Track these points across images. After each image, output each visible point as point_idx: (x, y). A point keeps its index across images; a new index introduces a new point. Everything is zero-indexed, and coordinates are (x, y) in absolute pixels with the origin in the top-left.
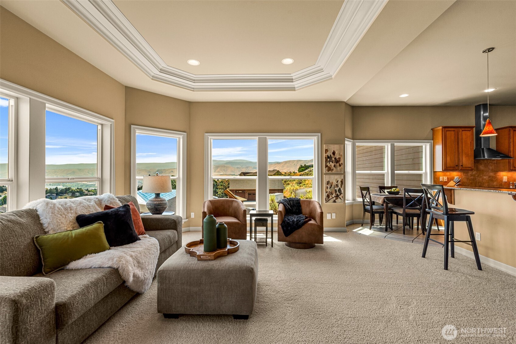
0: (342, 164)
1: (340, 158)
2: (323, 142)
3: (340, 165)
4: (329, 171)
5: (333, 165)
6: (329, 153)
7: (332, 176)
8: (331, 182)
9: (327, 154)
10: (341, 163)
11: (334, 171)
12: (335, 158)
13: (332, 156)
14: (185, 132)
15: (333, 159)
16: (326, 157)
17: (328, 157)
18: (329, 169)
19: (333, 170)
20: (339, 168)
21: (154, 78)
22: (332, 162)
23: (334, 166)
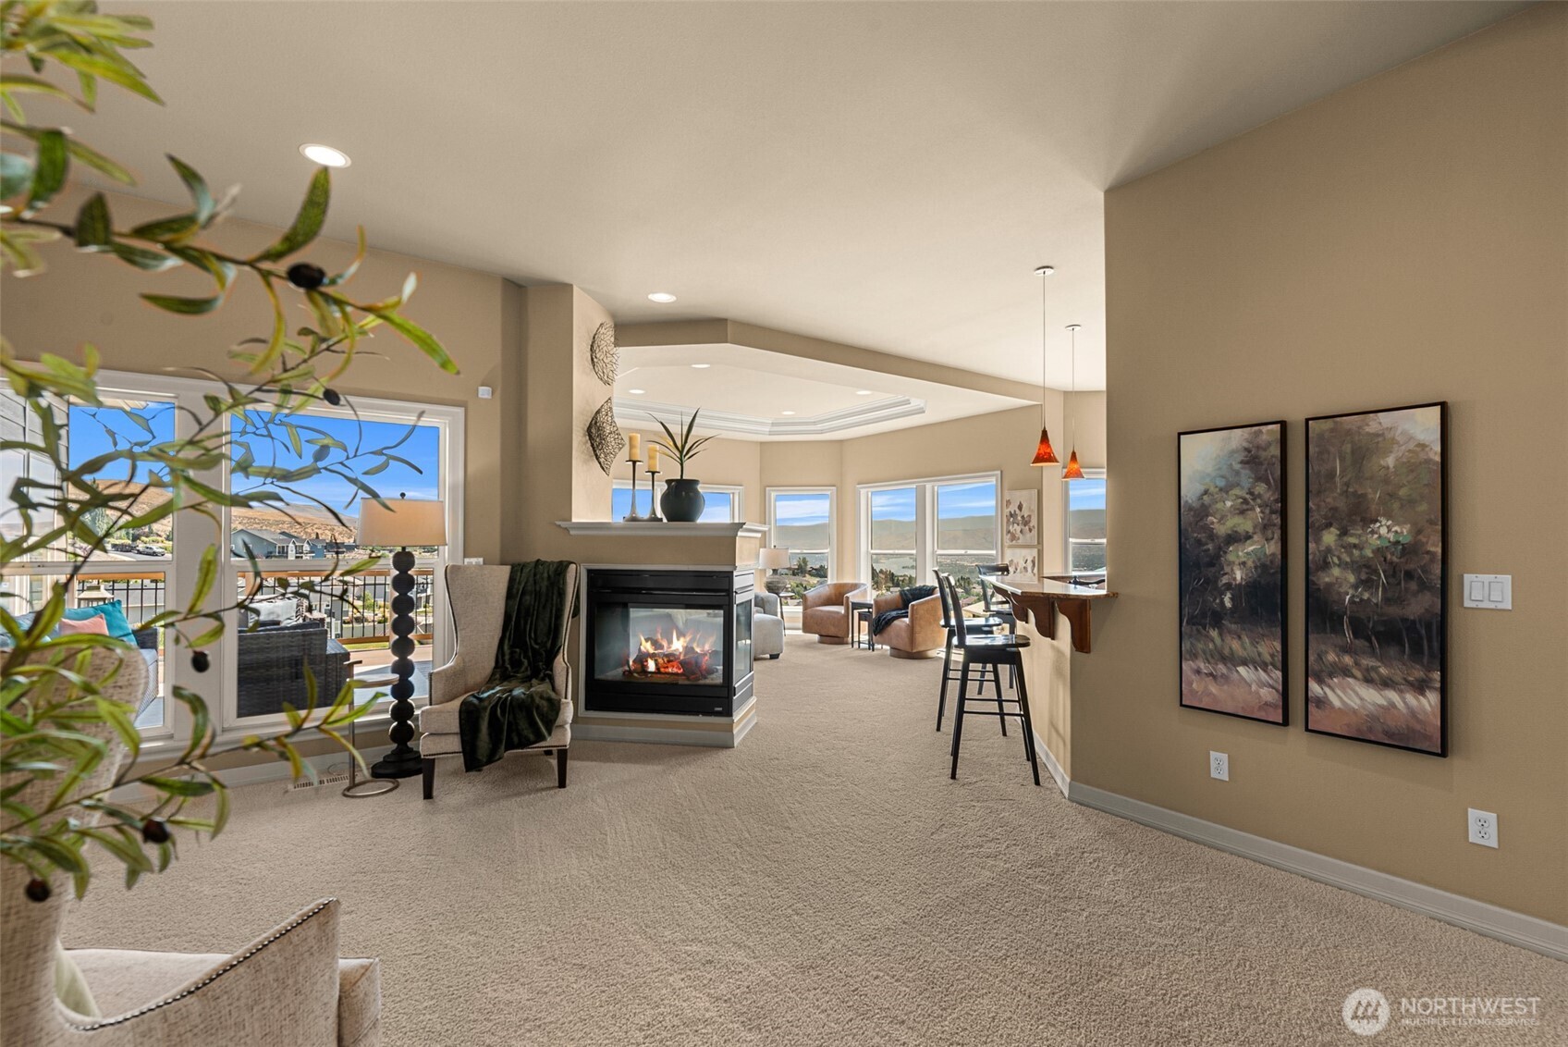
0: (1034, 527)
1: (1030, 516)
2: (1006, 485)
3: (1030, 530)
4: (1012, 541)
5: (1018, 528)
6: (1013, 508)
7: (1018, 551)
8: (1015, 561)
9: (1009, 510)
10: (1031, 525)
11: (1020, 542)
12: (1023, 517)
13: (1018, 511)
14: (834, 486)
15: (1019, 518)
16: (1008, 514)
17: (1011, 515)
18: (1013, 538)
19: (1019, 539)
20: (1028, 535)
21: (771, 433)
22: (1018, 525)
23: (1021, 531)
